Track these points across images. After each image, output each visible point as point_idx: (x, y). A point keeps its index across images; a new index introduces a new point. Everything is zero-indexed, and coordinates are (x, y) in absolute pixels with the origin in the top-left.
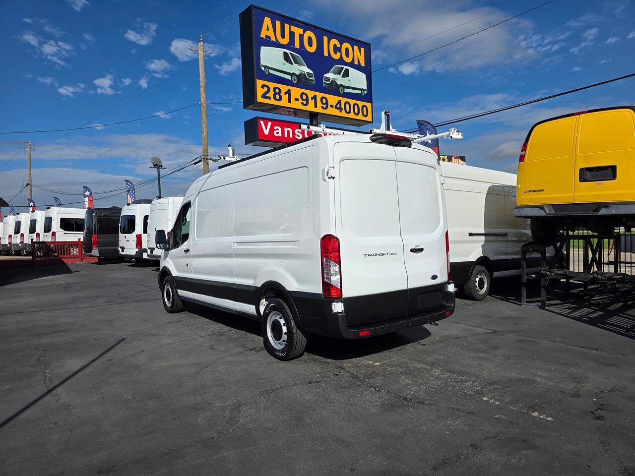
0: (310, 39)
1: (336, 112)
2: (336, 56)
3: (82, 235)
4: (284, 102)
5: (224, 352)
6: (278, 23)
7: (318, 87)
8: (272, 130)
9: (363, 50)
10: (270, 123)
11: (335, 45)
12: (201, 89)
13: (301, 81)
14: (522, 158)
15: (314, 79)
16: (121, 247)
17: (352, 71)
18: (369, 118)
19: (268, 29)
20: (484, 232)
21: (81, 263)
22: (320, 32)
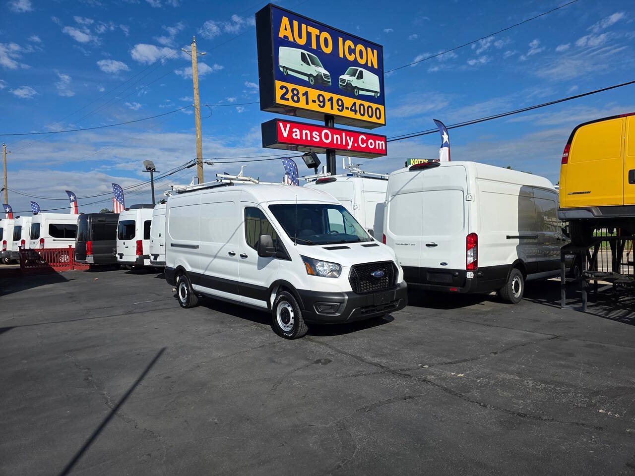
0: (326, 40)
1: (351, 115)
2: (351, 58)
3: (75, 242)
4: (302, 104)
5: (288, 365)
6: (295, 23)
7: (334, 89)
8: (291, 132)
9: (375, 52)
10: (288, 126)
11: (350, 47)
12: (195, 90)
13: (318, 83)
14: (565, 160)
15: (330, 80)
16: (119, 254)
17: (366, 73)
18: (382, 121)
19: (286, 29)
20: (518, 235)
21: (72, 271)
22: (336, 34)
